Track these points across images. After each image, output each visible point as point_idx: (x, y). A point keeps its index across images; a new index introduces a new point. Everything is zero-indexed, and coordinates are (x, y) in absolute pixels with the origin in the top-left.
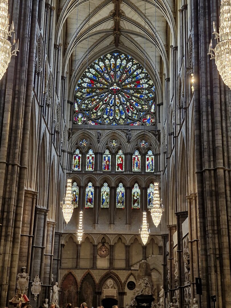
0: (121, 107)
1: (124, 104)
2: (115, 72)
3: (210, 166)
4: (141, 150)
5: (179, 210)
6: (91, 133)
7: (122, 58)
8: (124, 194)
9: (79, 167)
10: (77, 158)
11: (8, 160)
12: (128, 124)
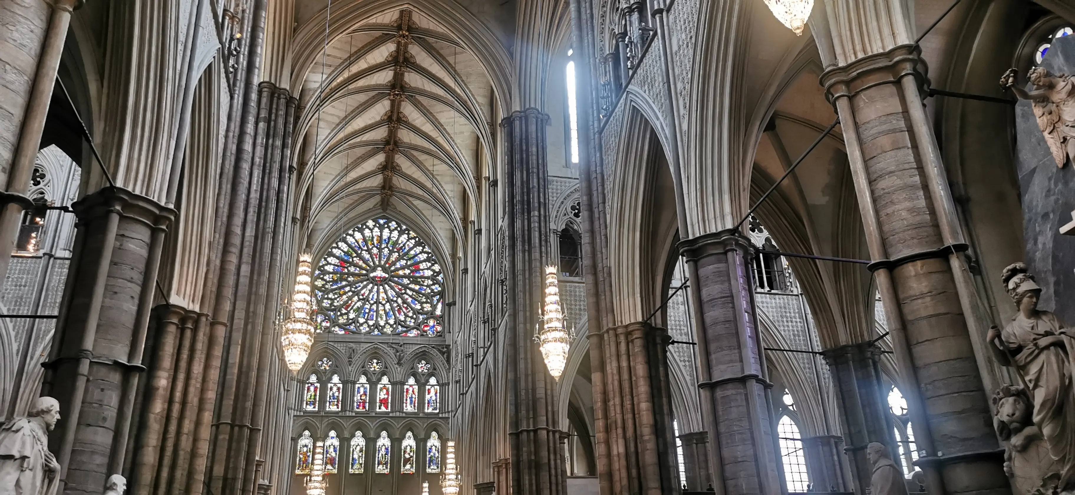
0: (388, 306)
1: (392, 300)
2: (380, 250)
3: (528, 425)
4: (418, 377)
5: (480, 481)
6: (339, 348)
7: (392, 228)
8: (389, 449)
9: (314, 404)
10: (312, 388)
11: (233, 420)
12: (398, 334)
